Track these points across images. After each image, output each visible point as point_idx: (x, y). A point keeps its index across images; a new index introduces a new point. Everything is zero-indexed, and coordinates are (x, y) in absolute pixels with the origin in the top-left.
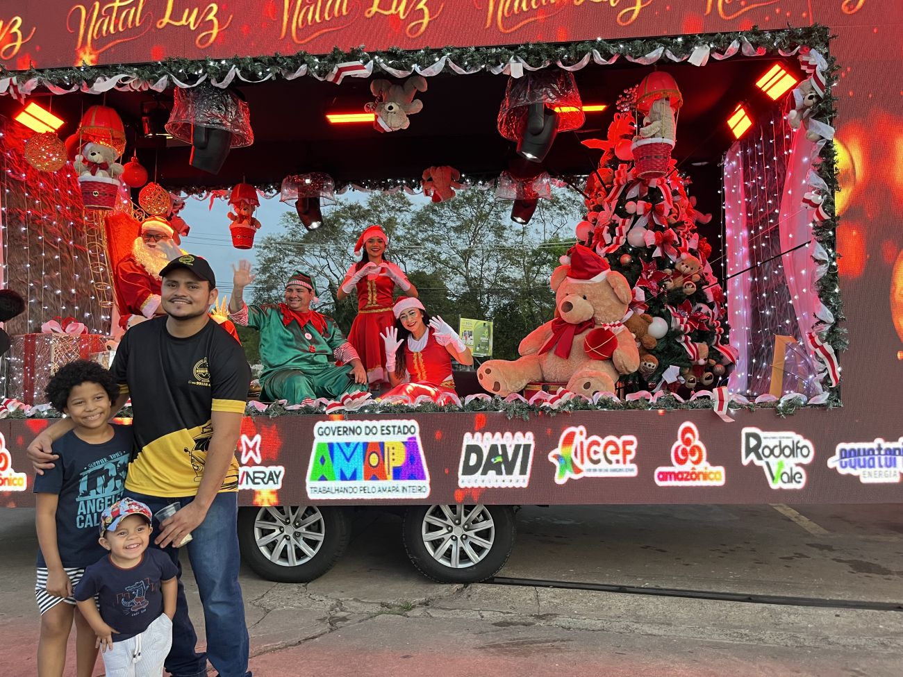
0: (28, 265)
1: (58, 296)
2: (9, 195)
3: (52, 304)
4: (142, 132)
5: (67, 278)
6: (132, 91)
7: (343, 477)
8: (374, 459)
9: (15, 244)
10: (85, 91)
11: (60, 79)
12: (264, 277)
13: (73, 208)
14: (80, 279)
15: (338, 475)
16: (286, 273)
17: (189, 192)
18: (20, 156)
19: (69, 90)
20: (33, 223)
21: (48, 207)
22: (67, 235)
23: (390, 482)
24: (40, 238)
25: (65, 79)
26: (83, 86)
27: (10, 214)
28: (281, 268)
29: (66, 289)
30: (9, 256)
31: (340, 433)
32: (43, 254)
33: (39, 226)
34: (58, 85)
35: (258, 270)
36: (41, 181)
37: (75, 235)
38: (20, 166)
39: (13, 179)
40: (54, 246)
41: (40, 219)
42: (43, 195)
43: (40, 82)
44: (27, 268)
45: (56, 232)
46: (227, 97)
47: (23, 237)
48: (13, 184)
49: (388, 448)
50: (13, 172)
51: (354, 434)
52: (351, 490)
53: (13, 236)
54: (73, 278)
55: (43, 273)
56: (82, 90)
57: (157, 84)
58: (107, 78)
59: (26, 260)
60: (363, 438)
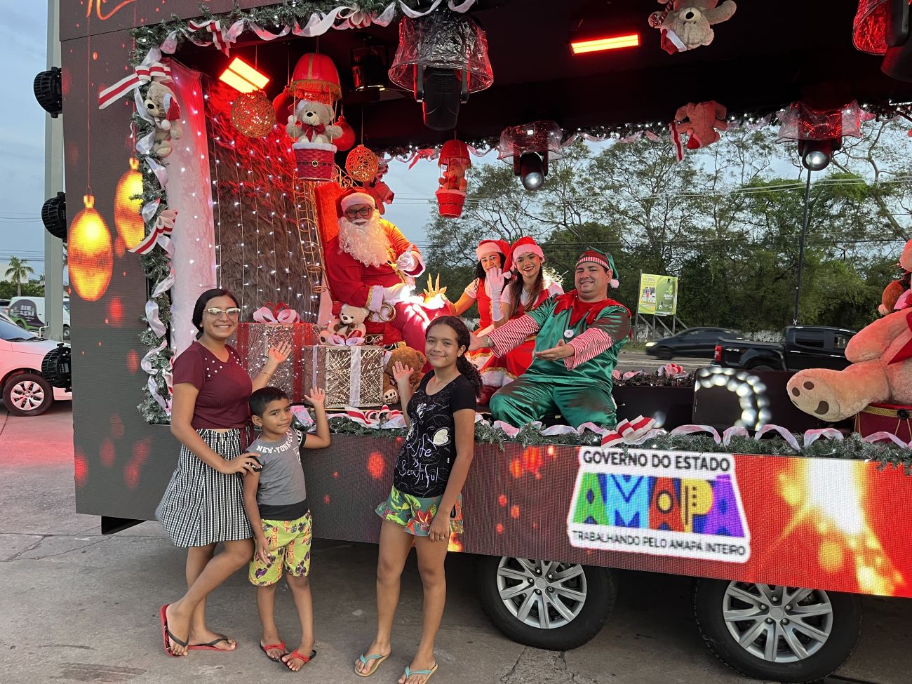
0: (243, 245)
1: (272, 277)
2: (219, 166)
3: (267, 287)
4: (353, 86)
5: (281, 256)
6: (352, 28)
7: (619, 522)
8: (665, 502)
9: (228, 222)
10: (298, 33)
11: (268, 21)
12: (438, 232)
13: (284, 177)
14: (293, 256)
15: (612, 518)
16: (459, 228)
17: (393, 154)
18: (228, 121)
19: (278, 34)
20: (246, 196)
21: (261, 179)
22: (281, 208)
23: (688, 536)
24: (254, 213)
25: (274, 19)
26: (295, 28)
27: (222, 187)
28: (455, 224)
29: (280, 270)
30: (223, 234)
31: (615, 461)
32: (258, 231)
33: (253, 200)
34: (266, 28)
35: (432, 225)
36: (251, 148)
37: (288, 207)
38: (229, 132)
39: (223, 147)
40: (267, 220)
41: (253, 191)
42: (255, 163)
43: (246, 26)
44: (241, 247)
45: (270, 205)
46: (465, 26)
47: (237, 213)
48: (223, 154)
49: (687, 488)
50: (222, 140)
51: (635, 464)
52: (631, 540)
53: (226, 212)
54: (287, 255)
55: (259, 252)
56: (294, 33)
57: (382, 15)
58: (323, 14)
59: (240, 239)
60: (648, 471)
